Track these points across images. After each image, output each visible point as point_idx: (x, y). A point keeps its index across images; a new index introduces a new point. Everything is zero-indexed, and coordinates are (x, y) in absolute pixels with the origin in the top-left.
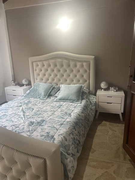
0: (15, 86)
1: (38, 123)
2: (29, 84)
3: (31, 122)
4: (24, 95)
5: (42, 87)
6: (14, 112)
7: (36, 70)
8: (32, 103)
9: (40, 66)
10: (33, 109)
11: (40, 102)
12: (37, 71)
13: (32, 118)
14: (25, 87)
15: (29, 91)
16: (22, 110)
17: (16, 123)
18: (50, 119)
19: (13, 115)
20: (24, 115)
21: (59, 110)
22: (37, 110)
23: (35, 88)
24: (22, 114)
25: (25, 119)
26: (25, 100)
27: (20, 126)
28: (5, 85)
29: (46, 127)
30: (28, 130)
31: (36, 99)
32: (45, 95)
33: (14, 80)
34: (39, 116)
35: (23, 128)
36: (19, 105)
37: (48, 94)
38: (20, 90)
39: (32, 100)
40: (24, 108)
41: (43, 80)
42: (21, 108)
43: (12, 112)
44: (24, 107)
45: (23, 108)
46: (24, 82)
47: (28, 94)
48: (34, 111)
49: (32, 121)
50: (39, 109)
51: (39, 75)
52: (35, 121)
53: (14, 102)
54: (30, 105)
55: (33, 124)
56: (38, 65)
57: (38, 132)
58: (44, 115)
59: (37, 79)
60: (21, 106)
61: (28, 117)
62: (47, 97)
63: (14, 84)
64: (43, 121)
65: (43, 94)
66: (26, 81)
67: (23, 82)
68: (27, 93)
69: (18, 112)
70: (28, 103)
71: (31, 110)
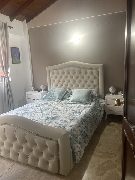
0: (34, 91)
1: (53, 118)
2: (46, 89)
3: (48, 117)
4: (42, 98)
5: (57, 91)
6: (34, 110)
7: (52, 77)
8: (49, 104)
9: (55, 74)
10: (49, 109)
11: (55, 104)
12: (53, 78)
13: (48, 115)
14: (43, 92)
15: (46, 95)
16: (41, 109)
17: (36, 118)
18: (63, 116)
19: (33, 112)
20: (42, 113)
21: (71, 110)
22: (53, 109)
23: (51, 92)
24: (40, 112)
25: (43, 115)
26: (42, 102)
27: (39, 120)
28: (26, 90)
29: (59, 121)
30: (45, 122)
31: (52, 102)
32: (59, 98)
33: (34, 87)
34: (54, 113)
35: (42, 121)
36: (38, 106)
37: (62, 98)
38: (38, 95)
39: (48, 102)
40: (42, 108)
41: (58, 85)
42: (39, 108)
43: (32, 111)
44: (42, 107)
45: (41, 108)
46: (42, 88)
47: (45, 98)
48: (50, 110)
49: (48, 116)
50: (54, 109)
51: (55, 81)
52: (50, 117)
53: (34, 104)
54: (47, 106)
55: (49, 119)
56: (54, 73)
57: (53, 124)
58: (58, 113)
59: (53, 85)
60: (39, 106)
61: (45, 114)
62: (61, 99)
63: (34, 90)
64: (57, 117)
65: (57, 97)
66: (43, 87)
67: (41, 88)
68: (44, 96)
69: (37, 111)
70: (45, 104)
71: (48, 109)
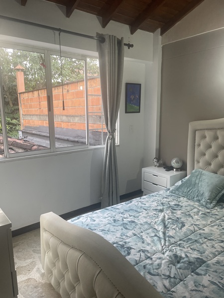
0: (158, 167)
1: (190, 263)
2: (183, 168)
3: (176, 256)
4: (171, 189)
5: (207, 180)
6: (149, 221)
7: (199, 145)
8: (184, 210)
9: (208, 139)
10: (183, 225)
11: (198, 212)
12: (202, 147)
13: (179, 245)
14: (174, 173)
15: (180, 183)
16: (163, 221)
17: (148, 248)
18: (218, 262)
19: (146, 226)
20: (164, 233)
22: (192, 228)
23: (194, 179)
24: (160, 228)
25: (165, 243)
26: (170, 199)
27: (154, 257)
28: (144, 163)
30: (168, 274)
31: (192, 203)
32: (211, 199)
33: (158, 158)
35: (159, 265)
36: (159, 208)
37: (218, 198)
38: (164, 177)
39: (184, 201)
40: (167, 217)
41: (210, 164)
42: (161, 215)
43: (145, 220)
44: (167, 214)
45: (164, 217)
46: (174, 163)
47: (178, 188)
48: (184, 229)
49: (179, 253)
50: (196, 228)
51: (204, 155)
52: (183, 255)
53: (152, 199)
54: (179, 213)
55: (178, 262)
56: (204, 137)
57: (186, 286)
58: (204, 246)
59: (198, 162)
60: (161, 211)
61: (172, 240)
62: (214, 202)
63: (158, 164)
64: (201, 262)
65: (207, 194)
66: (177, 162)
67: (172, 163)
68: (176, 184)
69: (156, 223)
70: (175, 207)
71: (180, 225)
